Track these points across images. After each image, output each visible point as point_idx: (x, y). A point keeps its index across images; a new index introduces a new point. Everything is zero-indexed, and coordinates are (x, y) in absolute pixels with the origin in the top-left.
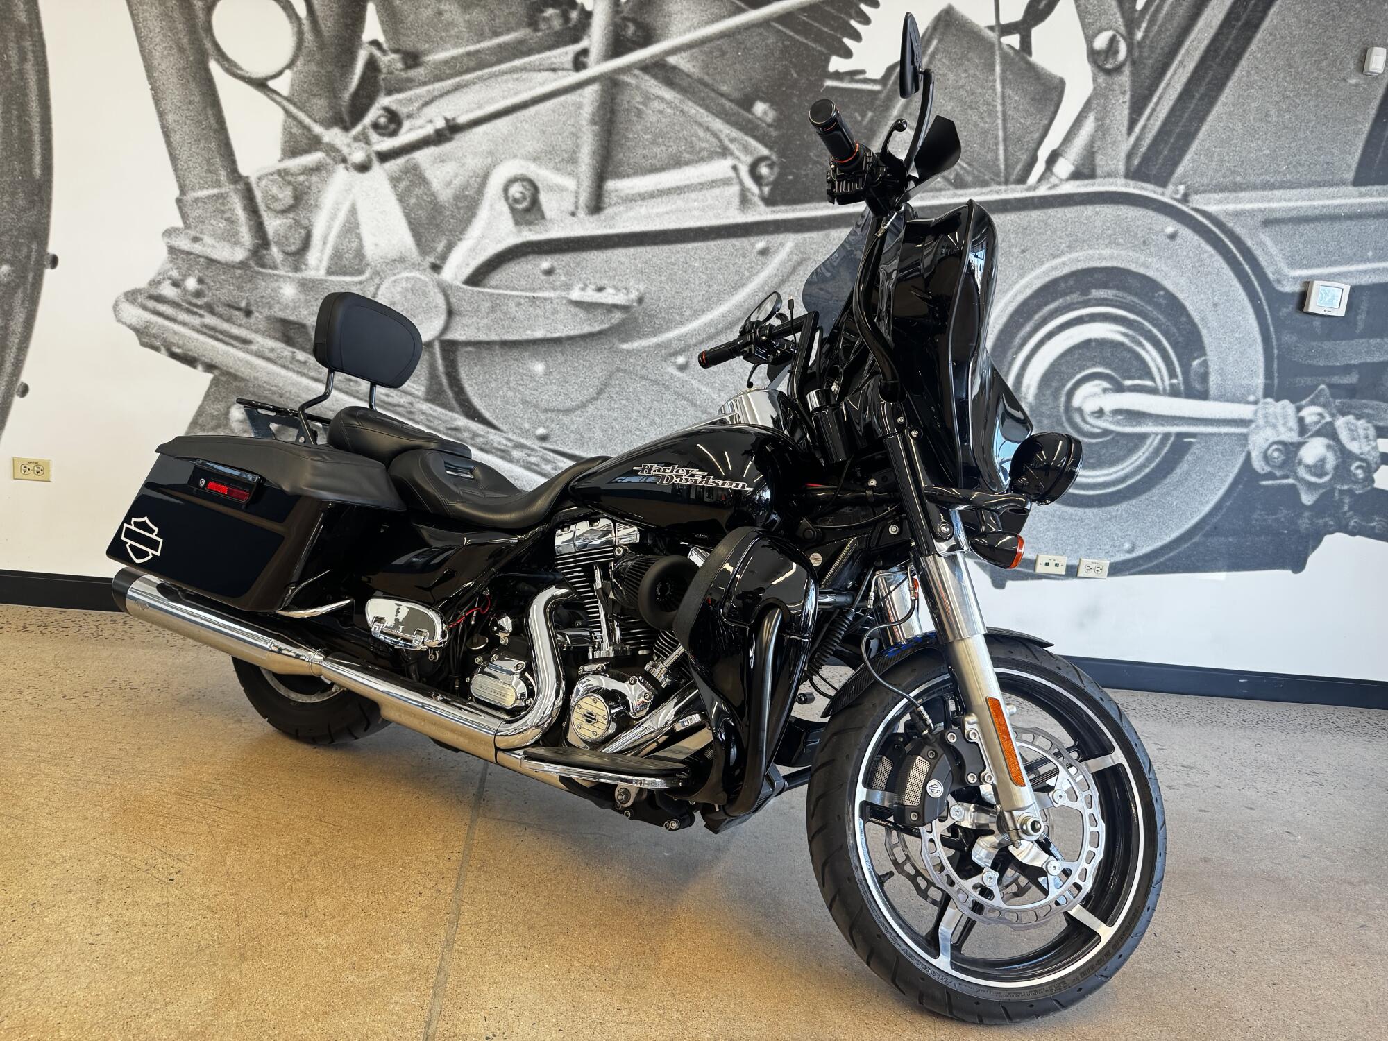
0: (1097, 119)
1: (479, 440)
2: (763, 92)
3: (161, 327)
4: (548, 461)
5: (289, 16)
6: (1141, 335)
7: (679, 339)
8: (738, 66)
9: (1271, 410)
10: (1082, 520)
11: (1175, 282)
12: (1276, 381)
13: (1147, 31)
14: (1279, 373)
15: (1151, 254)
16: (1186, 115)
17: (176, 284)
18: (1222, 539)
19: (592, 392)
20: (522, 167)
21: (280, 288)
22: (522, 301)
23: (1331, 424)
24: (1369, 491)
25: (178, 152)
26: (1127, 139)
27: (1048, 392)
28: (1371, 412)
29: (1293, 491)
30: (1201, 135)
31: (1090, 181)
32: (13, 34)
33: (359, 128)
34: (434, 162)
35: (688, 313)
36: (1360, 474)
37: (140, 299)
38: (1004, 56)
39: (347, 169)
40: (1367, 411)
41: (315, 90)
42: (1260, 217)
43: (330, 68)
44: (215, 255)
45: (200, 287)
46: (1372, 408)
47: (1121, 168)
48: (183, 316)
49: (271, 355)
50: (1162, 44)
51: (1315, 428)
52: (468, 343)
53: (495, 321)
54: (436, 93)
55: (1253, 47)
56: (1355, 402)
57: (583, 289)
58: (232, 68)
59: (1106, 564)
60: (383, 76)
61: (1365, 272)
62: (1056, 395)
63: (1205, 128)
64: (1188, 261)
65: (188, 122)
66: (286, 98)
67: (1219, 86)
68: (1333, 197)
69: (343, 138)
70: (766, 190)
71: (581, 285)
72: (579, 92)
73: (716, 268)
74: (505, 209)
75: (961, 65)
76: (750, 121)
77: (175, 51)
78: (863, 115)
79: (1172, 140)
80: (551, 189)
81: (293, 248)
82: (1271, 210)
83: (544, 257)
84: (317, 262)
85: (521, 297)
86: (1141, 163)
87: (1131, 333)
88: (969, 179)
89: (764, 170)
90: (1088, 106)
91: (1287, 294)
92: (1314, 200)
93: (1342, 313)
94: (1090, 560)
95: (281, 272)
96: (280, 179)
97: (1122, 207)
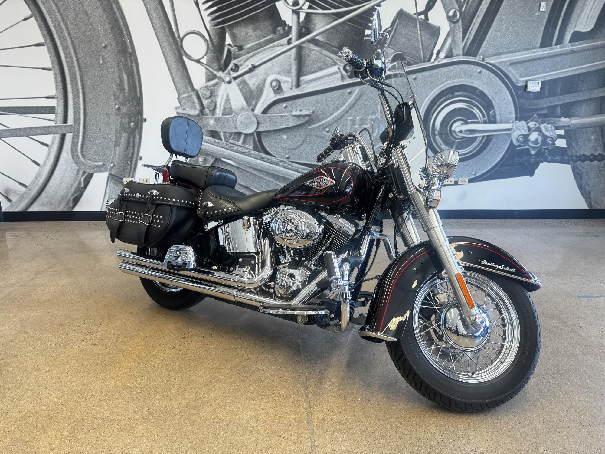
0: (452, 38)
1: (270, 161)
2: (345, 44)
4: (290, 165)
5: (204, 40)
6: (472, 105)
7: (326, 123)
8: (337, 37)
9: (518, 125)
11: (482, 87)
12: (519, 115)
13: (466, 7)
14: (519, 112)
15: (473, 79)
16: (481, 33)
18: (505, 168)
19: (301, 142)
20: (275, 76)
21: (210, 121)
23: (539, 127)
25: (177, 84)
26: (462, 43)
27: (444, 127)
28: (553, 122)
29: (528, 150)
30: (487, 39)
31: (451, 58)
32: (129, 56)
33: (227, 71)
34: (249, 78)
36: (550, 142)
38: (420, 22)
39: (225, 83)
40: (551, 121)
41: (213, 61)
42: (509, 63)
43: (217, 54)
44: (190, 113)
46: (553, 120)
47: (461, 53)
49: (209, 141)
50: (471, 11)
51: (534, 129)
52: (264, 132)
53: (271, 124)
54: (248, 57)
55: (502, 8)
56: (546, 119)
57: (296, 111)
58: (189, 58)
59: (467, 179)
60: (232, 54)
61: (547, 76)
62: (446, 127)
63: (488, 36)
64: (486, 80)
65: (179, 75)
66: (206, 64)
67: (491, 22)
68: (533, 53)
69: (223, 74)
70: (349, 74)
72: (290, 51)
73: (335, 100)
74: (271, 90)
75: (407, 27)
77: (173, 55)
79: (477, 42)
80: (284, 82)
81: (212, 109)
82: (512, 60)
83: (284, 103)
84: (219, 112)
85: (278, 116)
86: (467, 50)
87: (469, 105)
88: (412, 62)
89: (348, 68)
90: (448, 34)
91: (520, 86)
92: (527, 54)
93: (539, 90)
94: (462, 179)
95: (209, 116)
96: (206, 89)
97: (462, 65)
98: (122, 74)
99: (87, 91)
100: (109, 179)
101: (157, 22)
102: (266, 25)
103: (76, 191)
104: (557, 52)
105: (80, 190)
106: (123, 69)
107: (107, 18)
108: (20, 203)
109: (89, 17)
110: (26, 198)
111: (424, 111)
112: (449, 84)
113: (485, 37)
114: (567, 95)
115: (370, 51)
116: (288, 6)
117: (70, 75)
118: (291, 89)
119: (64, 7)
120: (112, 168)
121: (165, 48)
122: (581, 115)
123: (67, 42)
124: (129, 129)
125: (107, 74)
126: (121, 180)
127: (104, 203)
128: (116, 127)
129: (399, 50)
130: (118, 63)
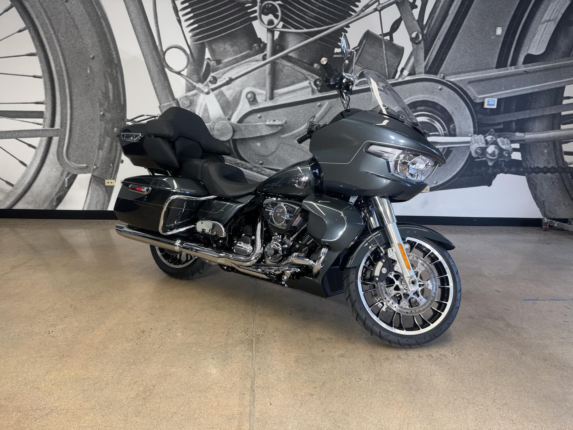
0: (414, 58)
1: (244, 166)
2: (316, 61)
4: (263, 170)
5: (185, 54)
6: (434, 119)
7: (297, 132)
8: (309, 54)
9: (476, 138)
11: (442, 102)
12: (477, 129)
13: (427, 30)
14: (478, 126)
15: (435, 95)
16: (442, 54)
18: (465, 178)
19: (273, 150)
20: (251, 89)
22: (253, 126)
23: (496, 141)
24: (510, 160)
25: (158, 93)
26: (424, 63)
28: (508, 136)
29: (485, 162)
30: (447, 59)
31: (414, 76)
32: (114, 66)
33: (206, 82)
34: (227, 90)
35: (299, 125)
36: (506, 155)
38: (386, 43)
39: (203, 94)
40: (506, 136)
41: (193, 73)
42: (467, 81)
43: (197, 67)
46: (508, 135)
47: (423, 71)
50: (432, 33)
51: (491, 142)
52: (239, 139)
53: (246, 132)
54: (226, 71)
55: (460, 31)
56: (503, 133)
57: (270, 121)
58: (171, 70)
59: (429, 188)
60: (211, 68)
61: (502, 94)
63: (448, 56)
64: (446, 96)
65: (161, 85)
66: (186, 76)
67: (451, 44)
68: (490, 73)
69: (202, 86)
70: (319, 88)
71: (269, 120)
72: (265, 66)
74: (247, 101)
75: (373, 46)
76: (313, 69)
77: (156, 67)
79: (438, 61)
80: (259, 94)
82: (470, 78)
83: (258, 113)
85: (253, 125)
86: (429, 69)
87: (430, 119)
89: (318, 83)
90: (411, 54)
91: (478, 103)
92: (483, 74)
93: (495, 107)
96: (186, 99)
97: (424, 82)
98: (108, 83)
99: (74, 98)
100: (92, 181)
101: (142, 37)
102: (243, 42)
103: (60, 191)
104: (512, 72)
105: (64, 190)
106: (108, 78)
107: (96, 32)
108: (6, 201)
109: (78, 31)
110: (12, 196)
112: (412, 99)
113: (446, 57)
114: (521, 112)
116: (264, 25)
117: (59, 83)
119: (56, 21)
120: (94, 170)
121: (149, 60)
122: (535, 131)
123: (57, 53)
124: (113, 134)
125: (93, 83)
126: (103, 182)
127: (86, 202)
128: (100, 132)
129: (366, 67)
130: (104, 73)
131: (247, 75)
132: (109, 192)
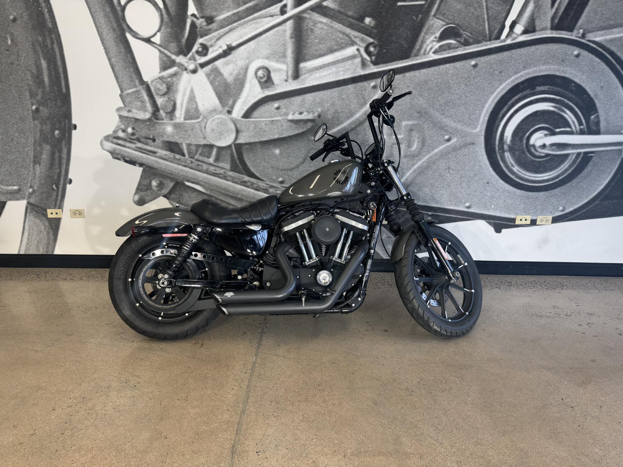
0: (535, 2)
1: (255, 186)
2: (368, 13)
3: (120, 150)
5: (156, 8)
6: (563, 106)
8: (356, 2)
10: (537, 198)
11: (579, 78)
15: (567, 66)
17: (124, 131)
18: (610, 201)
19: (301, 160)
20: (262, 62)
21: (166, 128)
22: (268, 123)
25: (118, 74)
26: (551, 10)
27: (517, 138)
30: (590, 3)
31: (533, 34)
32: (47, 33)
33: (190, 54)
34: (224, 65)
35: (342, 119)
37: (110, 139)
39: (188, 73)
41: (171, 40)
43: (176, 29)
44: (138, 117)
45: (133, 131)
47: (549, 25)
48: (128, 144)
49: (166, 157)
52: (246, 144)
53: (257, 133)
54: (222, 34)
57: (294, 114)
58: (135, 35)
59: (550, 218)
60: (198, 29)
62: (521, 140)
64: (587, 67)
65: (120, 61)
66: (160, 45)
69: (185, 59)
70: (373, 58)
71: (292, 112)
72: (284, 24)
73: (353, 97)
74: (256, 82)
76: (363, 27)
77: (111, 31)
78: (417, 17)
79: (575, 8)
80: (276, 70)
81: (169, 110)
83: (275, 102)
84: (180, 115)
85: (267, 121)
86: (559, 21)
87: (558, 106)
88: (471, 40)
89: (372, 49)
94: (542, 217)
95: (165, 121)
96: (161, 81)
97: (550, 44)
98: (40, 59)
100: (28, 210)
106: (40, 52)
111: (488, 115)
112: (529, 73)
115: (406, 23)
118: (286, 81)
120: (31, 194)
124: (53, 140)
125: (18, 60)
126: (45, 212)
127: (23, 243)
128: (35, 136)
129: (451, 21)
130: (33, 44)
131: (257, 39)
132: (54, 227)
